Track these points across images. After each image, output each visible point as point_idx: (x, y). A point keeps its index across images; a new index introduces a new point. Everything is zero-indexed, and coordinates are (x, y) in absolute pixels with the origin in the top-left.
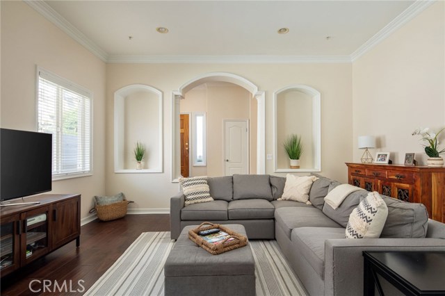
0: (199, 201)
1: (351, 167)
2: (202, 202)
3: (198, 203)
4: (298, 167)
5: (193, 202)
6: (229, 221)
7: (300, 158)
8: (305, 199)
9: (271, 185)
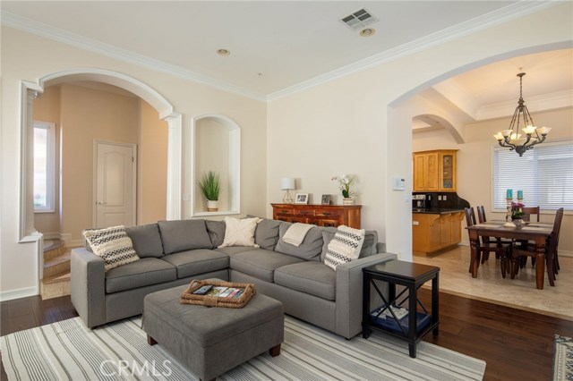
0: (124, 262)
1: (277, 208)
2: (126, 264)
3: (122, 265)
4: (216, 210)
5: (115, 265)
6: (179, 281)
7: (219, 198)
8: (251, 244)
9: (208, 231)
